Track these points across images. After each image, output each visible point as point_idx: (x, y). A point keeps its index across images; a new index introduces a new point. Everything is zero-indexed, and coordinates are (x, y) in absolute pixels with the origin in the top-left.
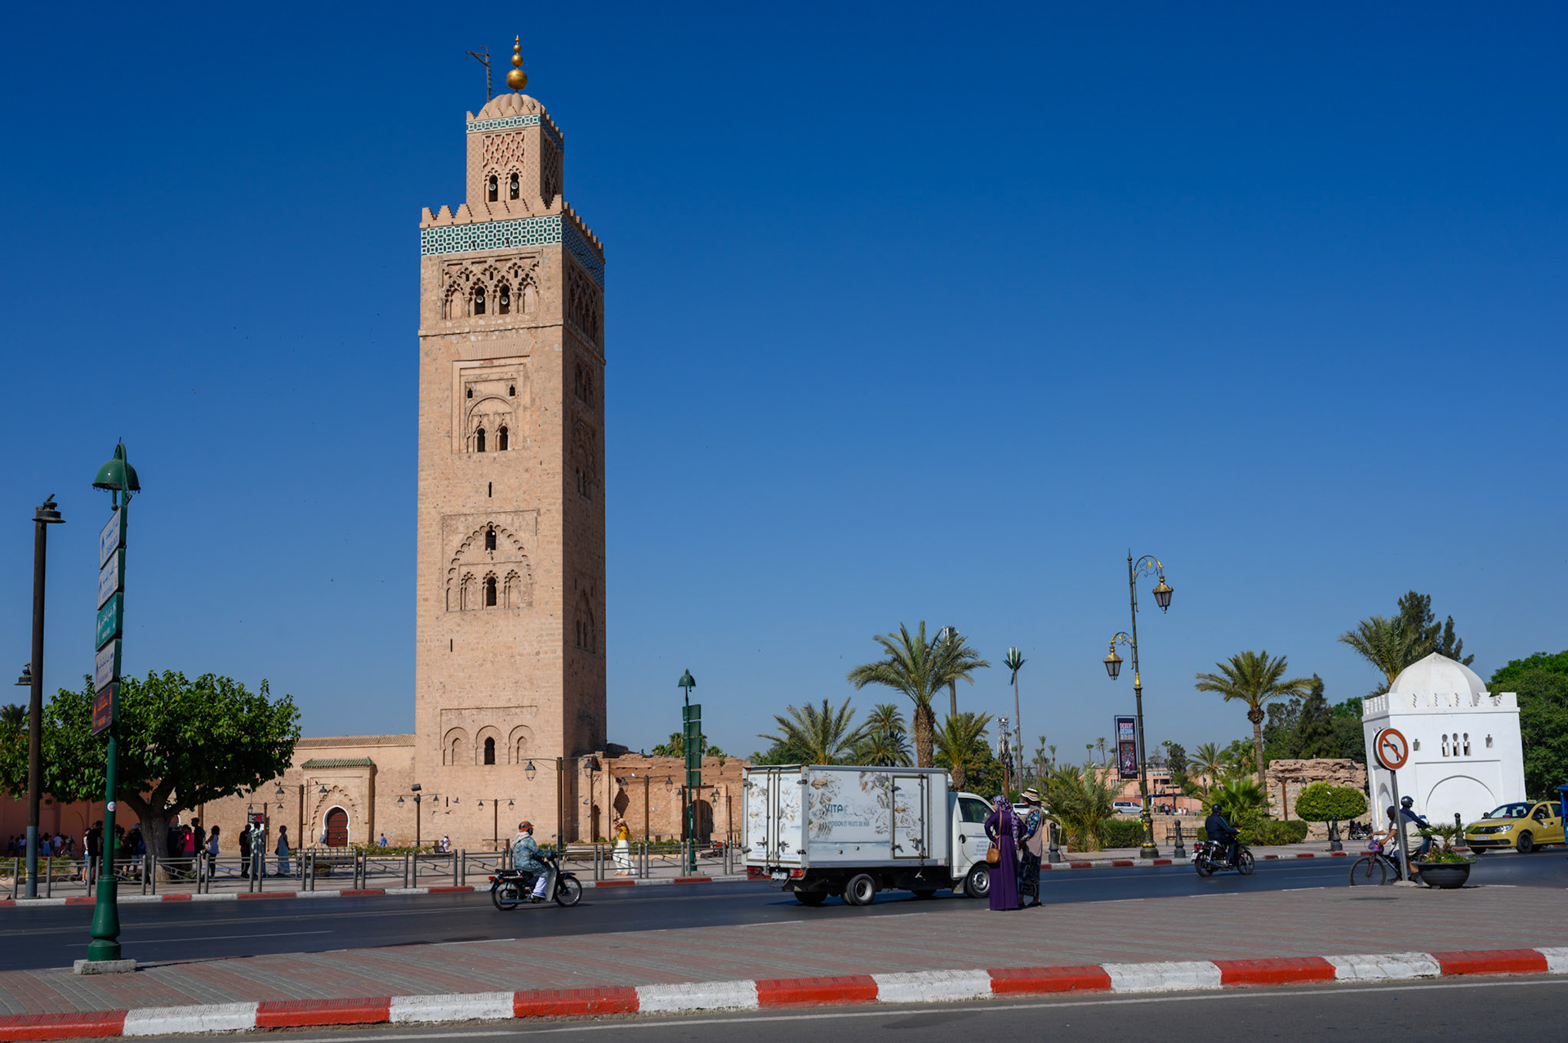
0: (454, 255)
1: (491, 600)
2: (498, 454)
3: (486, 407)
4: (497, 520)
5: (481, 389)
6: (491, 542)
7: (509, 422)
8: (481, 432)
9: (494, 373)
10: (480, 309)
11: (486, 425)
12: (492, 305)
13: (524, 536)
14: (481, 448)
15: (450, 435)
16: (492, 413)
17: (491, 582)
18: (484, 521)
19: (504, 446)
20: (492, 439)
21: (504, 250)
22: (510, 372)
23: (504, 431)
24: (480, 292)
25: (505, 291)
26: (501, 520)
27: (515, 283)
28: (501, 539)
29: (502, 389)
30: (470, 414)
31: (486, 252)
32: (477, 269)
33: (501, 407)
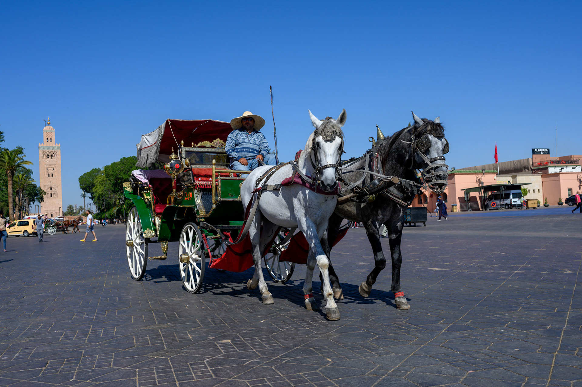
0: (44, 150)
1: (51, 196)
2: (52, 177)
3: (49, 171)
4: (52, 186)
5: (49, 169)
6: (51, 189)
7: (53, 173)
8: (49, 174)
9: (51, 167)
10: (48, 158)
11: (50, 173)
12: (50, 157)
13: (56, 188)
14: (49, 176)
15: (45, 174)
16: (51, 172)
17: (51, 194)
18: (50, 186)
19: (52, 176)
20: (51, 175)
21: (52, 150)
22: (53, 167)
23: (52, 174)
24: (48, 155)
25: (52, 156)
26: (53, 186)
27: (54, 155)
28: (52, 188)
29: (52, 169)
30: (47, 172)
31: (49, 150)
32: (48, 152)
33: (52, 171)
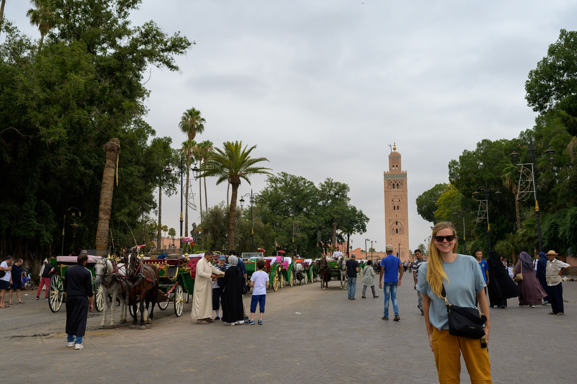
0: (389, 179)
1: (397, 232)
2: (398, 210)
3: (395, 203)
4: (398, 220)
5: (394, 200)
6: (397, 224)
7: (399, 205)
8: (394, 207)
9: (396, 198)
10: (394, 187)
11: (395, 206)
12: (396, 187)
13: (402, 223)
14: (394, 209)
15: (390, 207)
16: (396, 204)
17: (397, 230)
18: (396, 220)
19: (398, 209)
20: (396, 208)
21: (398, 179)
22: (399, 198)
23: (398, 207)
24: (394, 185)
25: (398, 185)
26: (399, 220)
27: (399, 184)
28: (398, 223)
29: (398, 200)
30: (393, 204)
31: (395, 179)
32: (393, 181)
33: (398, 203)
